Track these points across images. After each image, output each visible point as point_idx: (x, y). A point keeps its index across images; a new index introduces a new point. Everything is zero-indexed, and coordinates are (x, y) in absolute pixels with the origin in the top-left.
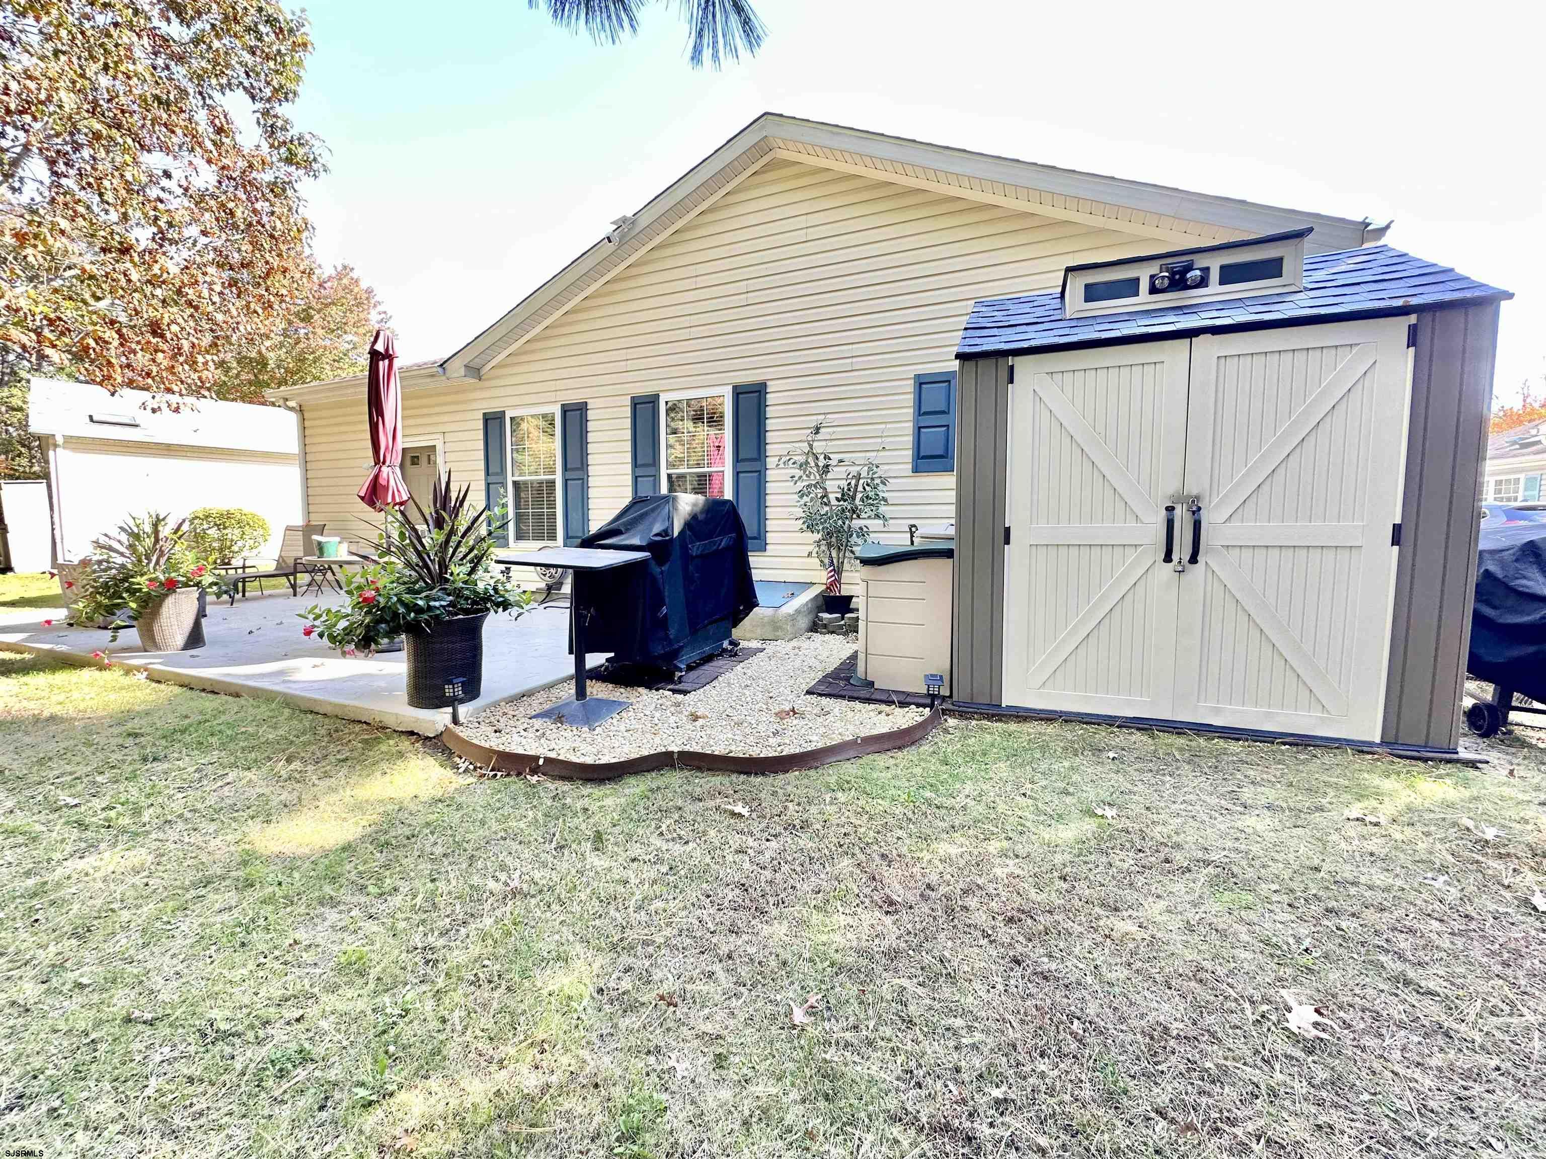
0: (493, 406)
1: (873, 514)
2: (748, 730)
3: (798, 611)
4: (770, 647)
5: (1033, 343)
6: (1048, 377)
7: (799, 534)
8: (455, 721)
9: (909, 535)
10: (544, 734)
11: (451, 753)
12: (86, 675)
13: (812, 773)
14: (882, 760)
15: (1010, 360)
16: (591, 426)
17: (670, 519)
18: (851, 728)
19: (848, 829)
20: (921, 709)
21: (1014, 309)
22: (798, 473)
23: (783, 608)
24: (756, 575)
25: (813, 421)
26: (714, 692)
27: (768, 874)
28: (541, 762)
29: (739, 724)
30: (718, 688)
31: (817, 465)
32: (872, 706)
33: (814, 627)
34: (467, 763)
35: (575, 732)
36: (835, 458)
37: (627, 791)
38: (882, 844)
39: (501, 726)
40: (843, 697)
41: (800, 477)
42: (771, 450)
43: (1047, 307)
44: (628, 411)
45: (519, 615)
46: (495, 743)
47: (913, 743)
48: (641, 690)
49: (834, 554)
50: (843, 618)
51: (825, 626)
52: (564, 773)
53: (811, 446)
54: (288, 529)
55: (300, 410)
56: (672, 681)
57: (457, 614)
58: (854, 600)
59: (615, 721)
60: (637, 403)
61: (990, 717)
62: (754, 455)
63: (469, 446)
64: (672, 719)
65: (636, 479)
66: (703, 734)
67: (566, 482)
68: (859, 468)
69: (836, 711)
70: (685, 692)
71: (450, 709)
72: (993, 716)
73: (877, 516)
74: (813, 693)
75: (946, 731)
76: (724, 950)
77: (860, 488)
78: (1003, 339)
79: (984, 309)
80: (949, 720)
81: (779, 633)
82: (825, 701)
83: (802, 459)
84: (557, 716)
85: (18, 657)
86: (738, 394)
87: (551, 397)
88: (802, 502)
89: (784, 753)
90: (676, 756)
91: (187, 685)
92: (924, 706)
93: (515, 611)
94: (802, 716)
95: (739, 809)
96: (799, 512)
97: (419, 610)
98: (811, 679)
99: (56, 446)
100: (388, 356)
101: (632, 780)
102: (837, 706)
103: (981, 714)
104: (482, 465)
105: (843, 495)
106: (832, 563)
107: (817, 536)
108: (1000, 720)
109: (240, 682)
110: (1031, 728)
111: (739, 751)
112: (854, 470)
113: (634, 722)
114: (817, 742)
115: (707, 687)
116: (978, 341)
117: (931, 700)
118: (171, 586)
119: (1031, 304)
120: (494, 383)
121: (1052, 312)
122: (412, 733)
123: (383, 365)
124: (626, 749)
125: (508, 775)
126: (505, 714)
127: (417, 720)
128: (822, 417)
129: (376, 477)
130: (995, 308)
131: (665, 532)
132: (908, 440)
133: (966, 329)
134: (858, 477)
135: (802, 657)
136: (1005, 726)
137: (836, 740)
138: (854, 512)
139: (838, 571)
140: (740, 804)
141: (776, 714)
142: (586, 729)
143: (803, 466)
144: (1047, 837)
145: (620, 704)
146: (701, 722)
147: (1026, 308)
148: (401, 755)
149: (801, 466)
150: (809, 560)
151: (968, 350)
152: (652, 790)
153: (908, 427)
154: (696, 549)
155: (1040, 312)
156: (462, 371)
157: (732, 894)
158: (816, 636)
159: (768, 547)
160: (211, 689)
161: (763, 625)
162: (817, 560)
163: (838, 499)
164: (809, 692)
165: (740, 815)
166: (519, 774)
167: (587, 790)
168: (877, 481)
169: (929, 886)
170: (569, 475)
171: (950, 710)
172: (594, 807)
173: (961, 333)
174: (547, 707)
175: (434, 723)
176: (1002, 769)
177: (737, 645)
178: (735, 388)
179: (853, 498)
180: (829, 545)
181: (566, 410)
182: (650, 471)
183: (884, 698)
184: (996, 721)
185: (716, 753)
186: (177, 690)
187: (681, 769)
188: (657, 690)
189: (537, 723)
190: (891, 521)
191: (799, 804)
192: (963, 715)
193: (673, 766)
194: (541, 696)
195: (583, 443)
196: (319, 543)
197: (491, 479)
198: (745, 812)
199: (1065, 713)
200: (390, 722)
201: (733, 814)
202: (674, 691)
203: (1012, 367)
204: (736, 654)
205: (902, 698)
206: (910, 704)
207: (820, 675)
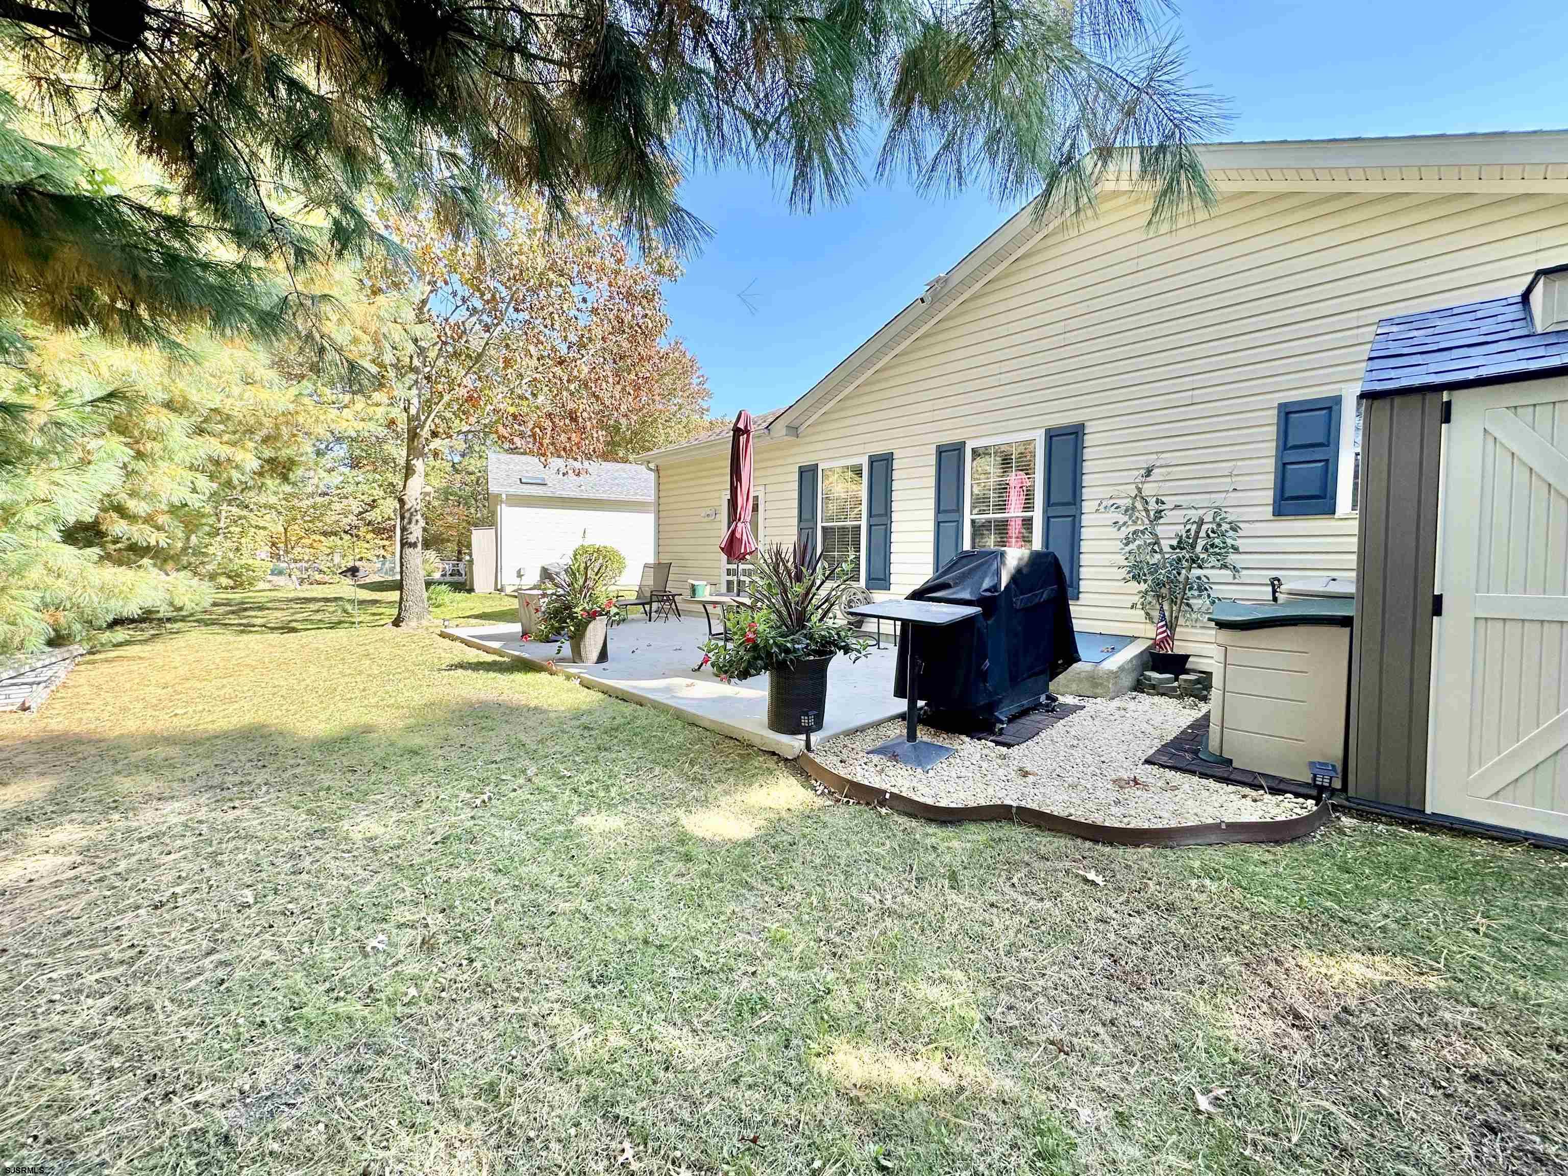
0: (807, 460)
1: (1219, 564)
2: (1085, 795)
3: (1122, 669)
4: (1091, 705)
5: (1484, 372)
6: (1510, 414)
7: (1122, 583)
8: (808, 746)
9: (1270, 589)
10: (883, 770)
11: (808, 777)
12: (544, 676)
13: (1168, 852)
14: (1257, 853)
15: (1445, 396)
16: (896, 475)
17: (998, 573)
18: (1210, 810)
19: (1228, 924)
20: (1301, 800)
21: (1444, 324)
22: (1122, 518)
23: (1104, 663)
24: (1077, 625)
25: (1144, 462)
26: (1037, 749)
27: (1136, 951)
28: (888, 796)
29: (1074, 787)
30: (1041, 744)
31: (1147, 511)
32: (1231, 788)
33: (1140, 686)
34: (822, 787)
35: (910, 772)
36: (1170, 501)
37: (969, 837)
38: (1274, 947)
39: (844, 757)
40: (1193, 773)
41: (1125, 523)
42: (1086, 493)
43: (1500, 319)
44: (933, 460)
45: (857, 658)
46: (842, 772)
47: (1293, 840)
48: (963, 737)
49: (1166, 607)
50: (1176, 679)
51: (1153, 687)
52: (908, 810)
53: (1140, 490)
54: (646, 566)
55: (657, 470)
56: (992, 733)
57: (809, 655)
58: (1191, 659)
59: (944, 765)
60: (941, 451)
61: (1407, 824)
62: (1069, 498)
63: (786, 495)
64: (1001, 772)
65: (938, 524)
66: (1036, 791)
67: (870, 527)
68: (1201, 512)
69: (1186, 786)
70: (1009, 746)
71: (804, 737)
72: (1412, 822)
73: (1225, 566)
74: (1154, 764)
75: (1341, 831)
76: (1108, 1016)
77: (1202, 534)
78: (1433, 368)
79: (1395, 329)
80: (1343, 819)
81: (1099, 691)
82: (1169, 774)
83: (1128, 502)
84: (890, 753)
85: (502, 659)
86: (1051, 437)
87: (860, 449)
88: (1128, 549)
89: (1131, 826)
90: (1014, 811)
91: (606, 691)
92: (1307, 797)
93: (853, 655)
94: (1146, 787)
95: (1091, 876)
96: (1120, 559)
97: (787, 651)
98: (1150, 747)
99: (502, 502)
100: (746, 431)
101: (972, 827)
102: (1187, 782)
103: (1391, 817)
104: (795, 512)
105: (1180, 542)
106: (1163, 618)
107: (1143, 587)
108: (1423, 830)
109: (640, 693)
110: (1481, 848)
111: (1078, 814)
112: (1194, 515)
113: (963, 770)
114: (1168, 821)
115: (1030, 743)
116: (1393, 374)
117: (1314, 791)
118: (593, 615)
119: (1472, 316)
120: (808, 439)
121: (1509, 326)
122: (774, 754)
123: (743, 439)
124: (962, 795)
125: (858, 803)
126: (845, 746)
127: (778, 743)
128: (1155, 456)
129: (733, 532)
130: (1415, 325)
131: (995, 588)
132: (1269, 480)
133: (1370, 359)
134: (1201, 523)
135: (1130, 721)
136: (1432, 838)
137: (1191, 822)
138: (1194, 561)
139: (1171, 627)
140: (1093, 872)
141: (1114, 782)
142: (919, 770)
143: (1130, 510)
144: (1522, 989)
145: (947, 749)
146: (1030, 779)
147: (1465, 322)
148: (770, 771)
149: (1126, 511)
150: (1133, 611)
151: (1379, 387)
152: (993, 840)
153: (1270, 464)
154: (1019, 602)
155: (1488, 326)
156: (784, 432)
157: (1102, 963)
158: (1142, 697)
159: (1081, 596)
160: (624, 698)
161: (1080, 681)
162: (1143, 612)
163: (1172, 547)
164: (1148, 762)
165: (1093, 883)
166: (868, 804)
167: (932, 829)
168: (1225, 527)
169: (1345, 1010)
170: (874, 521)
171: (1342, 806)
172: (942, 847)
173: (1364, 364)
174: (879, 744)
175: (793, 747)
176: (1435, 892)
177: (1055, 700)
178: (1048, 431)
179: (1193, 547)
180: (1159, 596)
181: (873, 460)
182: (953, 517)
183: (1249, 780)
184: (1417, 830)
185: (1056, 813)
186: (601, 695)
187: (1020, 824)
188: (979, 739)
189: (875, 758)
190: (1244, 572)
191: (1160, 884)
192: (1362, 815)
193: (1010, 819)
194: (871, 733)
195: (888, 491)
196: (693, 586)
197: (803, 525)
198: (1099, 880)
199: (1534, 835)
200: (757, 741)
201: (1086, 880)
202: (998, 743)
203: (1449, 404)
204: (1053, 710)
205: (1274, 784)
206: (1286, 792)
207: (1157, 744)
